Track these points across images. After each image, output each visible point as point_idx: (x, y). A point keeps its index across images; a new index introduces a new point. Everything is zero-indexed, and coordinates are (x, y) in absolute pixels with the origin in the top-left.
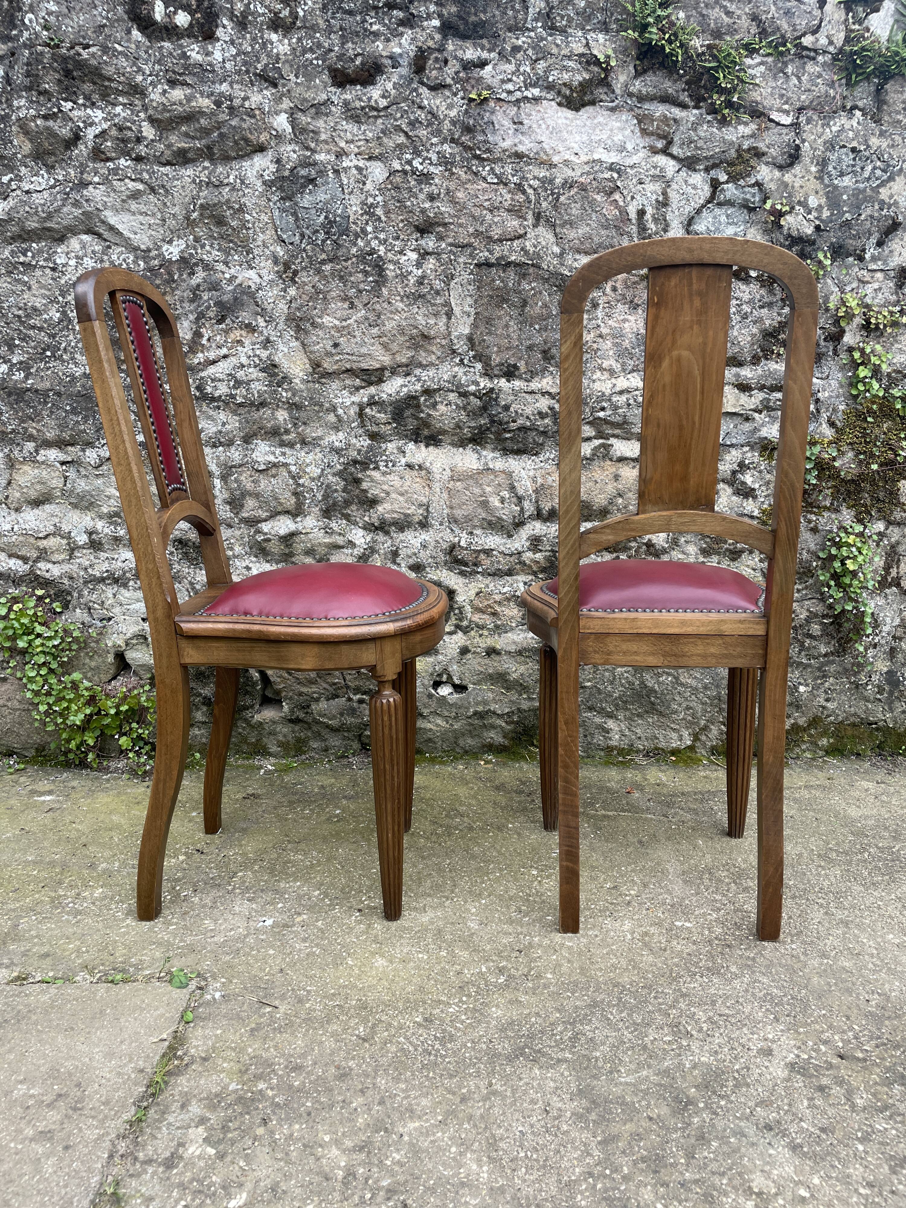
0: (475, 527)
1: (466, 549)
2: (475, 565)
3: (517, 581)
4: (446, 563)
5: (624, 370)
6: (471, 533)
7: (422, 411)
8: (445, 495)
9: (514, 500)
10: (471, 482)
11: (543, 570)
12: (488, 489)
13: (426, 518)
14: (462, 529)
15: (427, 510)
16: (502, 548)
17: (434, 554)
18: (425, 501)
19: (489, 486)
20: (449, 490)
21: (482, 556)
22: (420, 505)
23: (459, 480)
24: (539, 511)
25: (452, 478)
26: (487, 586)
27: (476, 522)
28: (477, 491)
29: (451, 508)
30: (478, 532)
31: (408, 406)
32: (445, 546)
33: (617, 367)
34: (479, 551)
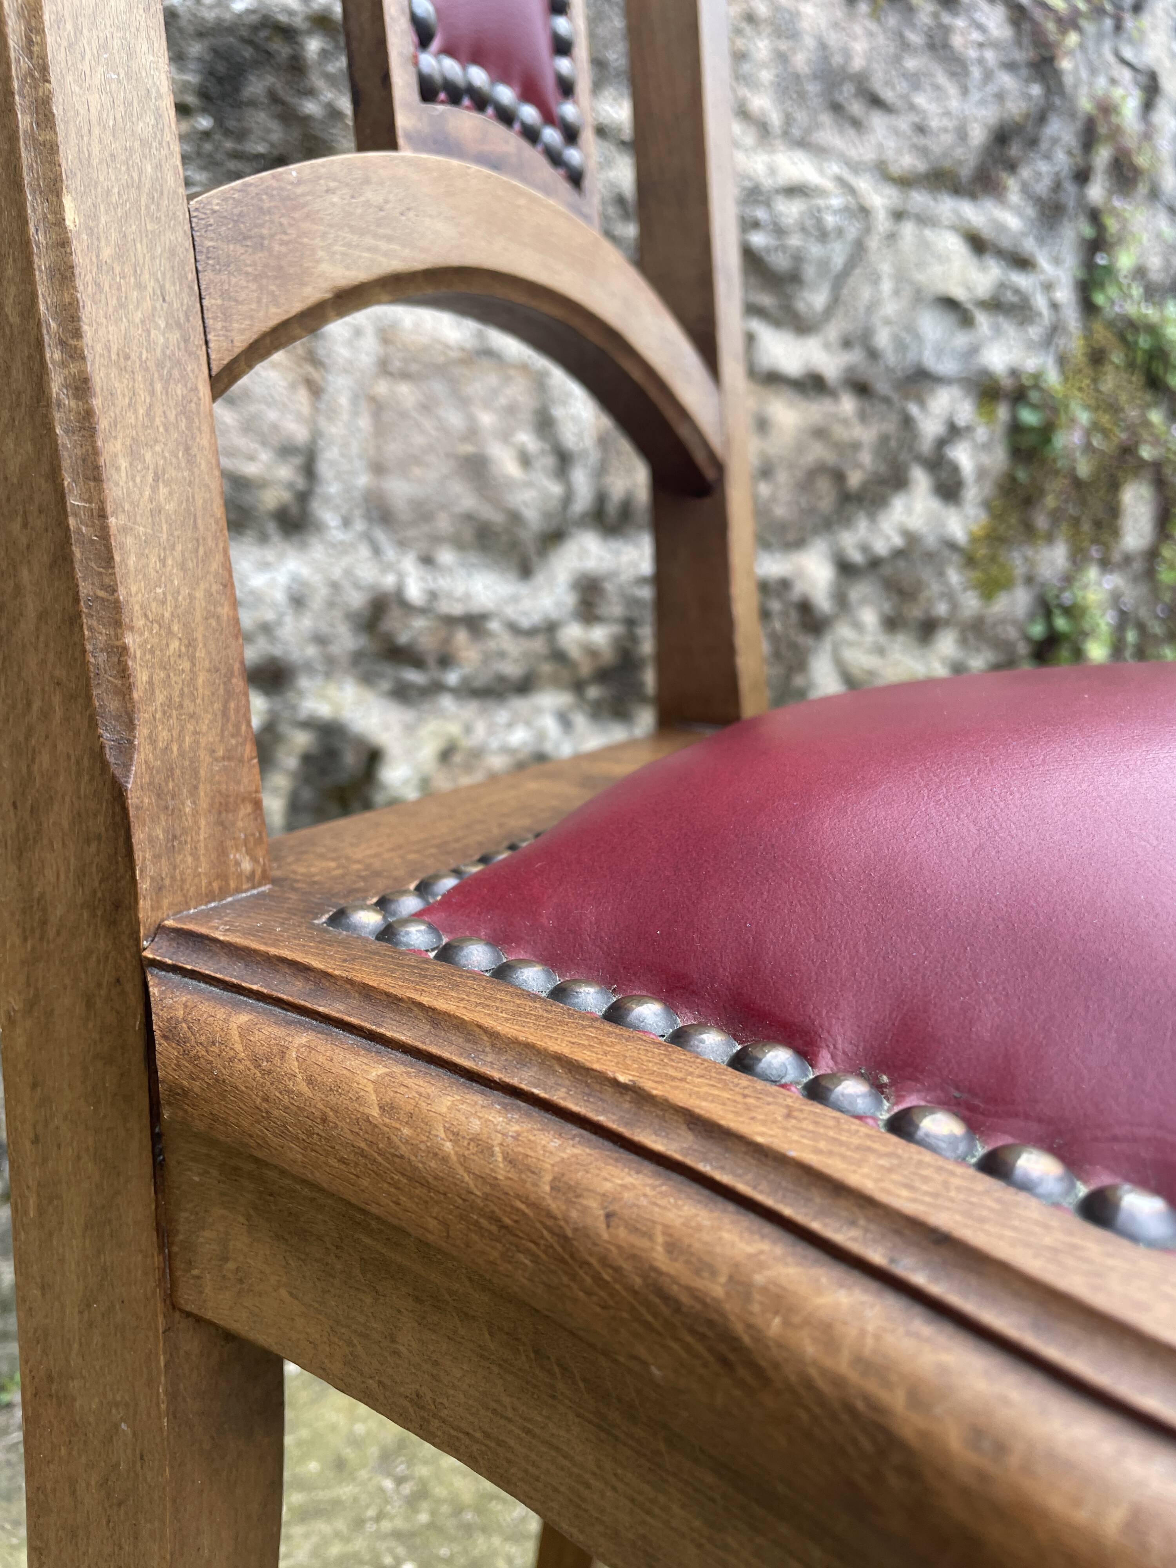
0: (436, 539)
1: (423, 611)
2: (445, 661)
3: (538, 711)
4: (357, 658)
5: (786, 133)
6: (427, 561)
7: (310, 93)
8: (364, 423)
9: (549, 461)
10: (438, 387)
11: (603, 675)
12: (487, 419)
13: (304, 497)
14: (402, 544)
15: (309, 470)
16: (510, 612)
17: (324, 628)
18: (300, 433)
19: (487, 404)
20: (378, 407)
21: (461, 636)
22: (286, 451)
23: (405, 376)
24: (601, 499)
25: (384, 368)
26: (468, 729)
27: (444, 524)
28: (455, 419)
29: (378, 468)
30: (446, 556)
31: (265, 57)
32: (357, 600)
33: (775, 119)
34: (451, 621)
